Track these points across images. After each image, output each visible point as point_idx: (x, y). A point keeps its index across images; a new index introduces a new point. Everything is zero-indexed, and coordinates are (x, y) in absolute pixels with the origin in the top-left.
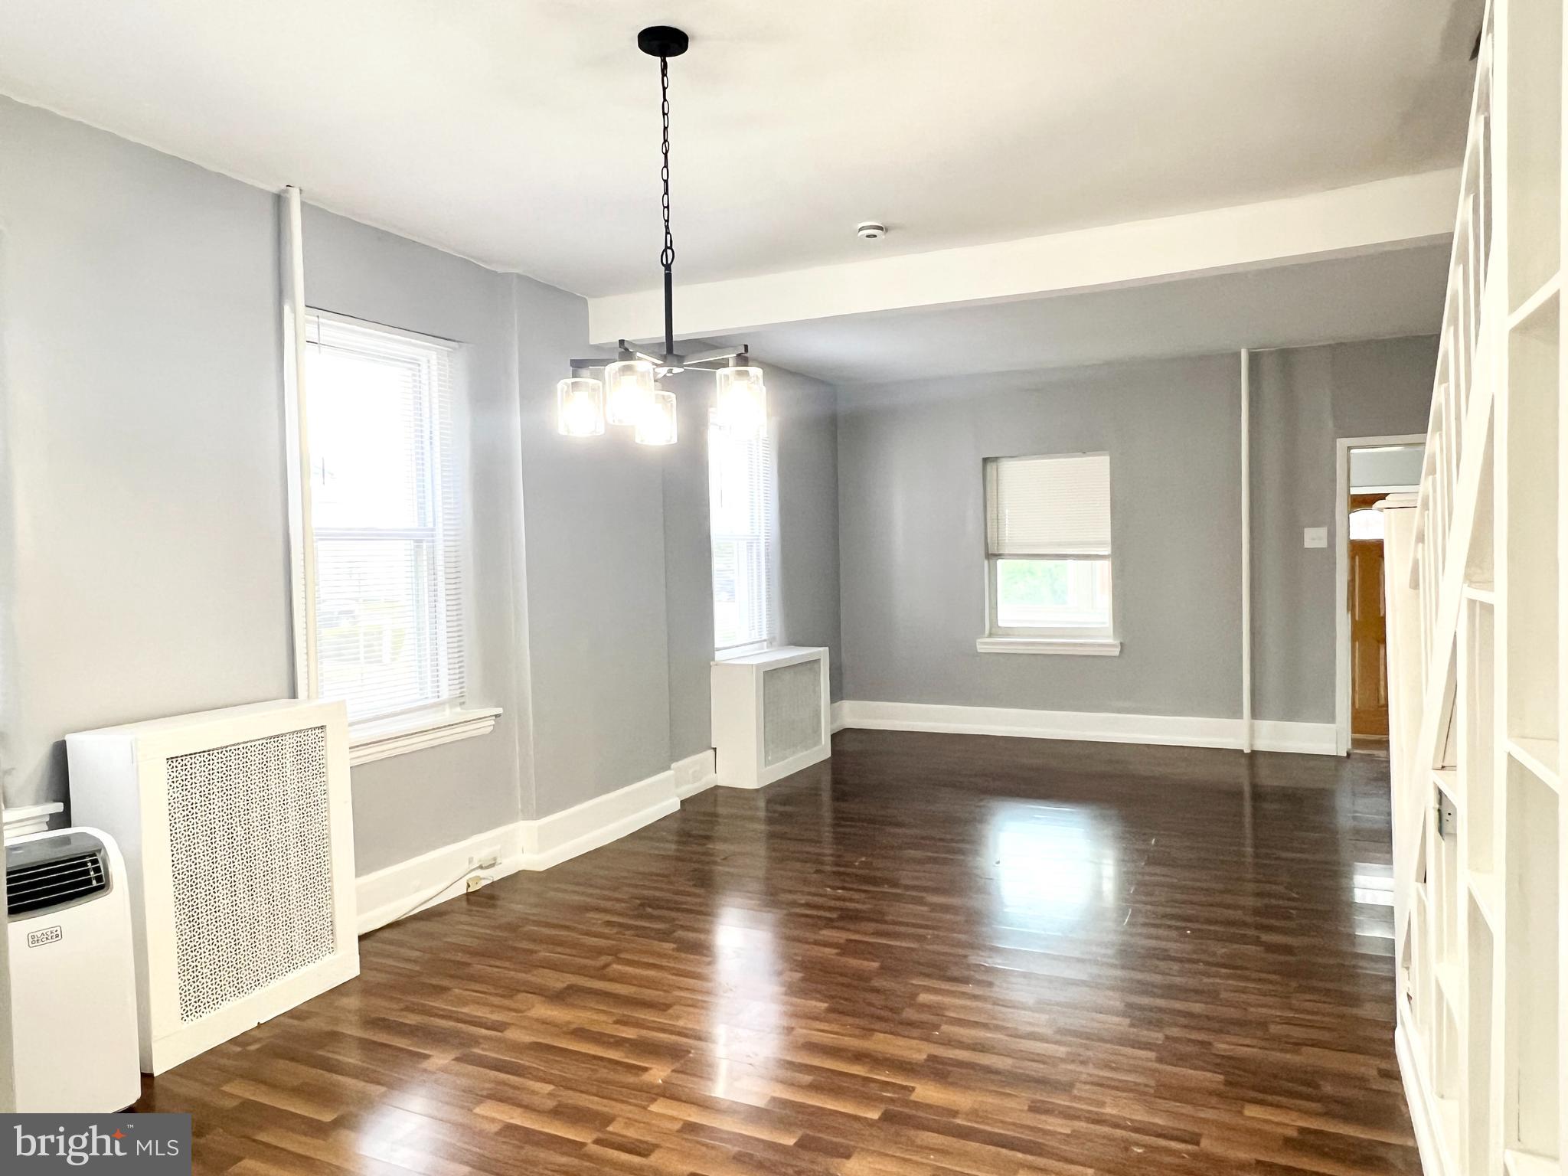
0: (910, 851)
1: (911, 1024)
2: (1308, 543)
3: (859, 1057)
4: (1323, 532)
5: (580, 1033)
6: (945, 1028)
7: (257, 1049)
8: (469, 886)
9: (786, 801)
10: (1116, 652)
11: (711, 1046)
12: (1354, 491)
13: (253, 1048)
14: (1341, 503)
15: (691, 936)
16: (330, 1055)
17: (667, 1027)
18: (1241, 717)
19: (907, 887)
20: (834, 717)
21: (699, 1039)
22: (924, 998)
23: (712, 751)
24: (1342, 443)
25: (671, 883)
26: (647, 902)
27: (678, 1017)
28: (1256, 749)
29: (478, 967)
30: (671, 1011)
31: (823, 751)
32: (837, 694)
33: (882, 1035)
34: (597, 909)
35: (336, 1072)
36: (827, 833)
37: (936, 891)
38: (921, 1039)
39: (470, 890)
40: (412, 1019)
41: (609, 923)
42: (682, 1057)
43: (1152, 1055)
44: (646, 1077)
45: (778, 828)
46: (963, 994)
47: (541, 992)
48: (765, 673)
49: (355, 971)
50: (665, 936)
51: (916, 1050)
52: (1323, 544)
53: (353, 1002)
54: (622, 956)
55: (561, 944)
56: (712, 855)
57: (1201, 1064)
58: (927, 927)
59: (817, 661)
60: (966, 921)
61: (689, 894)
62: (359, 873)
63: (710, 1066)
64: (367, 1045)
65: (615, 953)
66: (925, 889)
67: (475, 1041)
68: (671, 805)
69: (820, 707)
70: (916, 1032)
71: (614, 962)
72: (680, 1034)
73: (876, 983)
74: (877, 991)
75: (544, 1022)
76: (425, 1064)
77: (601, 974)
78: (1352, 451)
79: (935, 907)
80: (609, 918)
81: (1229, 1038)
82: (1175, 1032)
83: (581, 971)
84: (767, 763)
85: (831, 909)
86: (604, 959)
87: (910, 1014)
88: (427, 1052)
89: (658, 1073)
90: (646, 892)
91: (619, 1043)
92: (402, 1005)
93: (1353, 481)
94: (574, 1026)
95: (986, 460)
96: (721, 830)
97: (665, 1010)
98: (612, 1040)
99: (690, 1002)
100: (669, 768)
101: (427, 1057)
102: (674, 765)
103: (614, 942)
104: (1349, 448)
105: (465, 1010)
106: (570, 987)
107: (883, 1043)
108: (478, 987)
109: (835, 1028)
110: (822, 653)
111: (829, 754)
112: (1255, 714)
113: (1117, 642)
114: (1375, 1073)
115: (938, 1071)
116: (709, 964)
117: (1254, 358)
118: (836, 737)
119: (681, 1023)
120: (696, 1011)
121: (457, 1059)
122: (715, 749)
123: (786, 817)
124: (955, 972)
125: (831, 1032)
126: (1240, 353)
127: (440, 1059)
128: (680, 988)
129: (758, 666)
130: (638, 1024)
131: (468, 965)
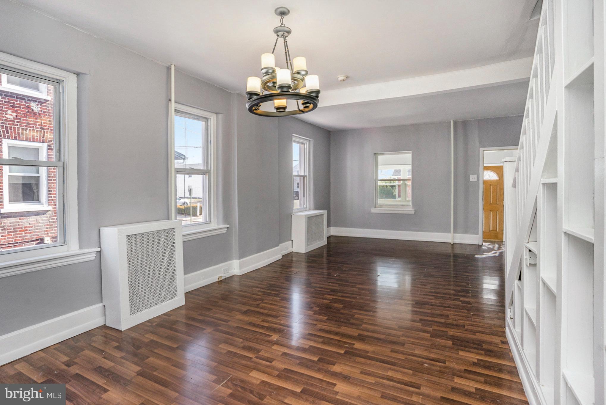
0: (351, 272)
1: (353, 324)
2: (471, 180)
3: (337, 334)
4: (475, 176)
5: (251, 324)
6: (363, 325)
7: (156, 325)
8: (219, 279)
9: (315, 256)
10: (413, 212)
11: (291, 329)
12: (485, 165)
13: (154, 324)
14: (481, 168)
15: (285, 295)
16: (177, 327)
17: (277, 323)
18: (451, 233)
19: (351, 282)
20: (328, 231)
21: (288, 327)
22: (356, 316)
23: (291, 242)
24: (481, 149)
25: (279, 280)
26: (271, 286)
27: (281, 320)
28: (454, 242)
29: (221, 303)
30: (278, 318)
31: (324, 242)
32: (329, 225)
33: (344, 327)
34: (258, 287)
35: (177, 332)
36: (325, 266)
37: (360, 284)
38: (356, 329)
39: (219, 280)
40: (201, 318)
41: (261, 291)
42: (282, 332)
43: (429, 335)
44: (271, 338)
45: (310, 264)
46: (369, 316)
47: (239, 311)
48: (308, 217)
49: (184, 303)
50: (277, 295)
51: (354, 332)
52: (476, 180)
53: (183, 312)
54: (264, 301)
55: (246, 297)
56: (291, 272)
57: (445, 338)
58: (358, 295)
59: (323, 215)
60: (369, 293)
61: (284, 283)
62: (185, 273)
63: (291, 335)
64: (188, 325)
65: (262, 300)
66: (356, 283)
67: (219, 326)
68: (279, 257)
69: (324, 228)
70: (355, 327)
71: (261, 303)
72: (281, 325)
73: (342, 311)
74: (342, 314)
75: (240, 320)
76: (205, 331)
77: (258, 306)
78: (485, 152)
79: (359, 289)
80: (259, 289)
81: (453, 330)
82: (436, 328)
83: (251, 305)
84: (308, 245)
85: (327, 289)
86: (258, 302)
87: (352, 321)
88: (205, 328)
89: (275, 337)
90: (270, 282)
91: (263, 327)
92: (198, 313)
93: (484, 163)
94: (249, 322)
95: (375, 154)
96: (294, 265)
97: (277, 318)
98: (261, 326)
99: (284, 316)
100: (278, 246)
101: (205, 329)
102: (280, 245)
103: (261, 297)
104: (484, 151)
105: (217, 316)
106: (248, 310)
107: (344, 330)
108: (221, 309)
109: (330, 325)
110: (325, 212)
111: (326, 243)
112: (454, 232)
113: (414, 210)
114: (500, 342)
115: (361, 338)
116: (291, 304)
117: (455, 123)
118: (329, 238)
119: (282, 322)
120: (287, 318)
121: (214, 330)
122: (292, 241)
123: (313, 261)
124: (366, 308)
125: (328, 326)
126: (451, 122)
127: (209, 330)
128: (282, 311)
129: (306, 215)
130: (268, 322)
131: (218, 302)
